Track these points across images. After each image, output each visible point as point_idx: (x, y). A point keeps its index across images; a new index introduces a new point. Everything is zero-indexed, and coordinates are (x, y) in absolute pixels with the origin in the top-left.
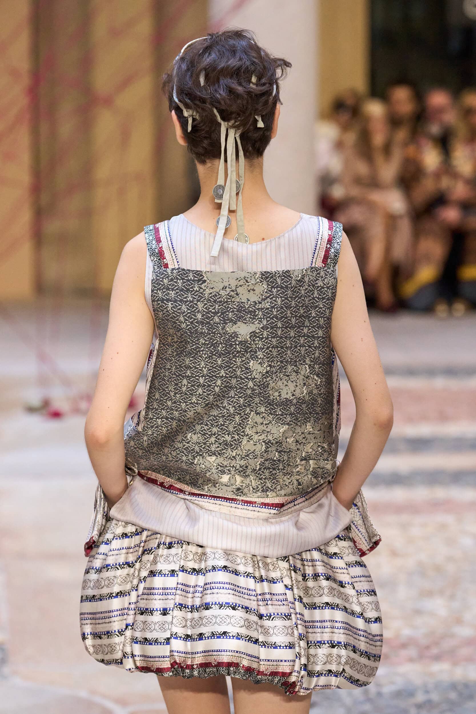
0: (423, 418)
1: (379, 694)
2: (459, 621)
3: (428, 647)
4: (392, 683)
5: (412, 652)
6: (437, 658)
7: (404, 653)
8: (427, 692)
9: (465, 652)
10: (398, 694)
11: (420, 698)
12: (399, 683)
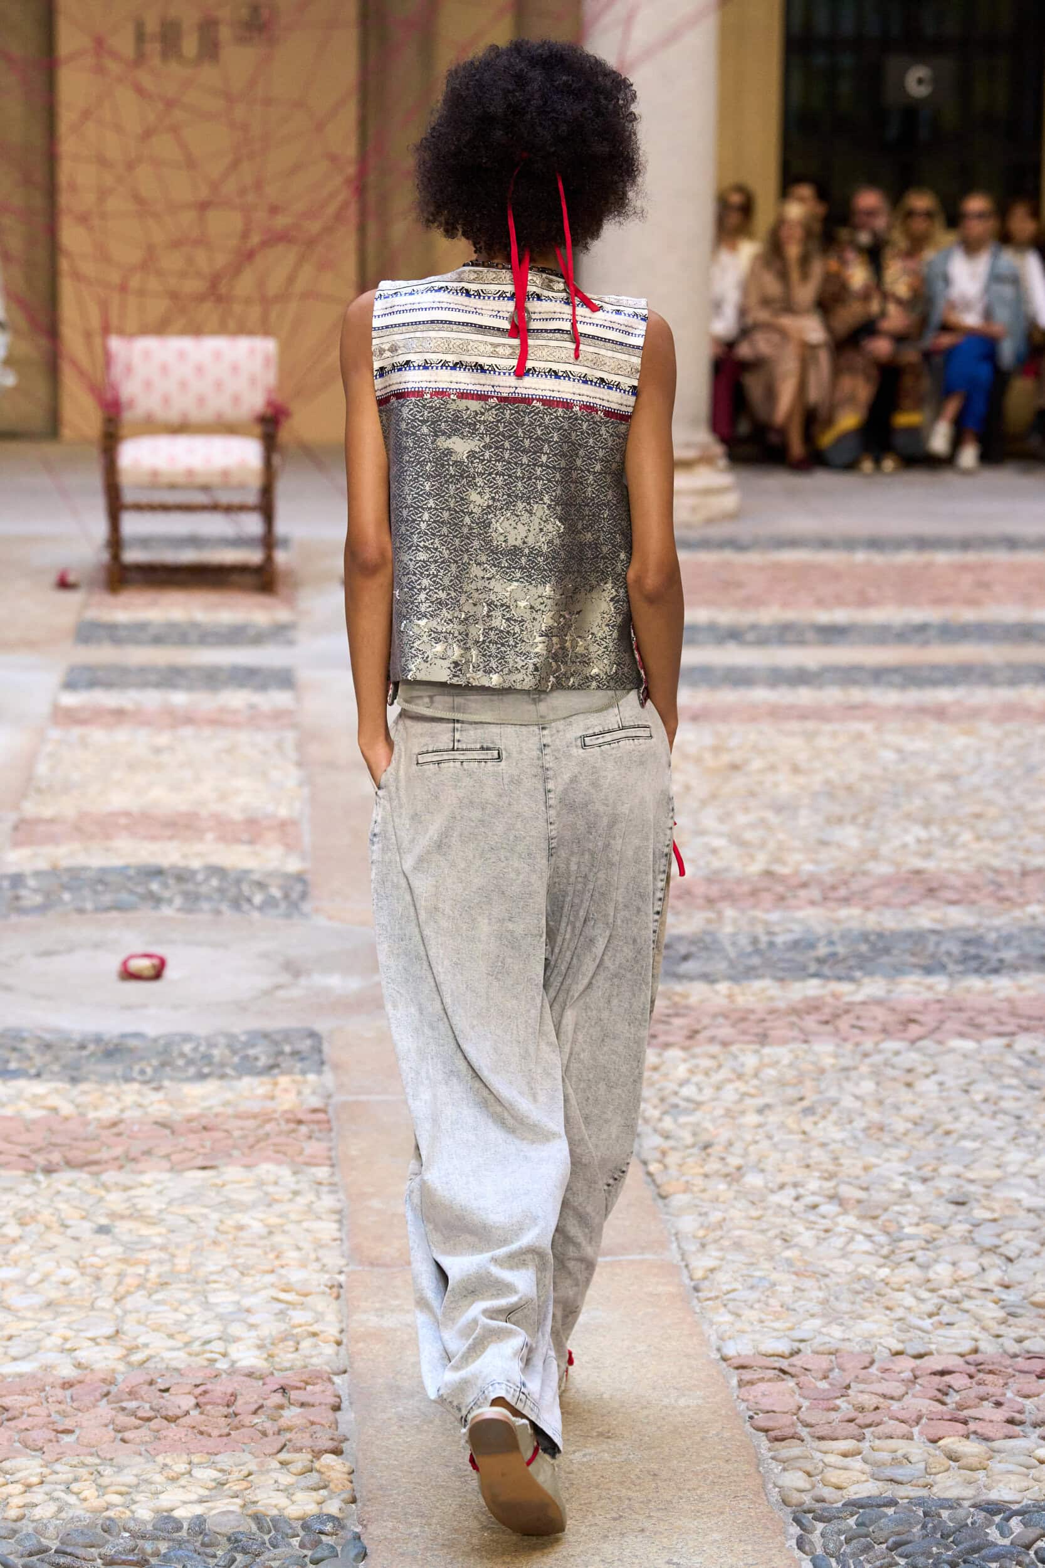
0: (839, 601)
1: (771, 944)
2: (875, 856)
3: (834, 888)
4: (791, 931)
5: (815, 893)
6: (846, 901)
7: (803, 893)
8: (832, 943)
9: (880, 893)
10: (795, 945)
11: (822, 950)
12: (797, 931)
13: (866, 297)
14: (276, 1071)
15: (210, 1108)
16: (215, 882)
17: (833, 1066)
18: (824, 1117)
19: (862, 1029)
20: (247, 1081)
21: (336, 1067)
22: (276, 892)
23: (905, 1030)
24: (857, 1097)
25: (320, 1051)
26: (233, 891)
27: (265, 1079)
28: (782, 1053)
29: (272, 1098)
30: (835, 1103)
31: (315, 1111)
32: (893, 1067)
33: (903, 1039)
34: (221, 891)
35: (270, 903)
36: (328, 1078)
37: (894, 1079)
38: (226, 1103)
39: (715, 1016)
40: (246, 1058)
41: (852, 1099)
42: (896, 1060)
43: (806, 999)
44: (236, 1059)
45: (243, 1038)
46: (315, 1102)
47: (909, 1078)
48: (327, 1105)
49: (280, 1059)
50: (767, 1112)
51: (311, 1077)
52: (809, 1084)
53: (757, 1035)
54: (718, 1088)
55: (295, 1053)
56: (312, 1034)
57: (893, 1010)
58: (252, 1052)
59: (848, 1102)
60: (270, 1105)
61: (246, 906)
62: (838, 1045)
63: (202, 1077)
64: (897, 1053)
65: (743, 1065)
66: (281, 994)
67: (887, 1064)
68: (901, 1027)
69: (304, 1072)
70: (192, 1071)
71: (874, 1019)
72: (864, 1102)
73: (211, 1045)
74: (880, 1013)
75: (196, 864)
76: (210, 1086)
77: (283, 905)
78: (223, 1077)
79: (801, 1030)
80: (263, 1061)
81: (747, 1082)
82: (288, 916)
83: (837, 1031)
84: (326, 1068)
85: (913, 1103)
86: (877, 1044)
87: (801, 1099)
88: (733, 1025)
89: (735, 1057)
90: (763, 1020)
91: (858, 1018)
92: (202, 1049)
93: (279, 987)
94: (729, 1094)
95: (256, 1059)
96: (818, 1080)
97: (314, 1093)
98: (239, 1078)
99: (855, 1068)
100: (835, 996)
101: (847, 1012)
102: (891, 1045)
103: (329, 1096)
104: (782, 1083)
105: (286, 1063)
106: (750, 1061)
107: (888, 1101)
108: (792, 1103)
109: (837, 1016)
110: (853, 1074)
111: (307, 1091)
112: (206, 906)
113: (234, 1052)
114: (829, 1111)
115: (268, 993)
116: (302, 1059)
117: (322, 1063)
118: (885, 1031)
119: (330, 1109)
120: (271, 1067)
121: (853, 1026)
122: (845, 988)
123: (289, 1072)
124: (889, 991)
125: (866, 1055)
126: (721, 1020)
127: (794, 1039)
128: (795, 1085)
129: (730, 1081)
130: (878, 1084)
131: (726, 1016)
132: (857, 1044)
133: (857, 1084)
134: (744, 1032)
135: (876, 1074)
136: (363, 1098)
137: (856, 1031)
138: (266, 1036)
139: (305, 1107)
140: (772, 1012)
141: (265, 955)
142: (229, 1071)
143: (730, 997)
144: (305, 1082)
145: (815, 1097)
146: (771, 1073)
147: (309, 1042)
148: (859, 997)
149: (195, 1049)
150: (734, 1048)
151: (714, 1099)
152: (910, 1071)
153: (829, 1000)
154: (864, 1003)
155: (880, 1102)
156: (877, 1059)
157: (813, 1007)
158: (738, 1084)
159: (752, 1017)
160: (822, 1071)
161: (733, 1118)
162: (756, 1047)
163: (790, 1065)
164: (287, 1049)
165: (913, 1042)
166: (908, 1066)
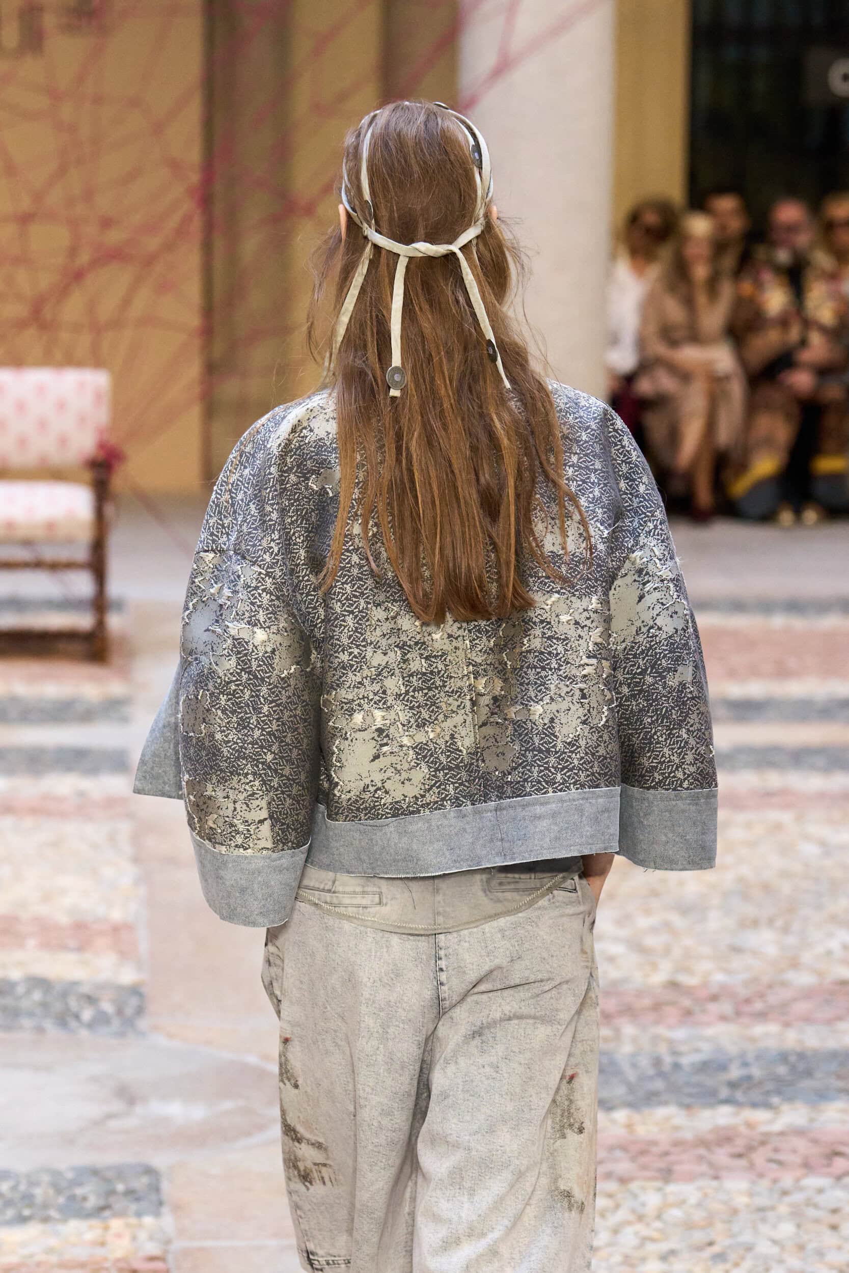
0: (754, 672)
1: (677, 1066)
2: (795, 964)
3: (748, 1001)
4: (697, 1050)
5: (726, 1007)
6: (762, 1016)
7: (713, 1007)
8: (745, 1064)
9: (802, 1007)
10: (704, 1067)
11: (735, 1073)
12: (706, 1051)
13: (784, 322)
14: (107, 1213)
15: (31, 1256)
16: (37, 996)
17: (747, 1206)
18: (737, 1265)
19: (780, 1163)
20: (74, 1226)
21: (177, 1208)
22: (107, 1007)
23: (829, 1165)
24: (775, 1242)
25: (157, 1190)
26: (58, 1006)
27: (94, 1222)
28: (690, 1192)
29: (103, 1244)
30: (749, 1248)
31: (152, 1259)
32: (816, 1206)
33: (828, 1175)
34: (44, 1005)
35: (101, 1019)
36: (167, 1221)
37: (817, 1221)
38: (50, 1251)
39: (611, 1148)
40: (72, 1198)
41: (769, 1243)
42: (819, 1199)
43: (716, 1130)
44: (61, 1200)
45: (70, 1175)
46: (152, 1248)
47: (834, 1219)
48: (166, 1252)
49: (112, 1200)
50: (672, 1259)
51: (148, 1220)
52: (719, 1226)
53: (660, 1170)
54: (616, 1231)
55: (130, 1193)
56: (149, 1171)
57: (815, 1141)
58: (79, 1191)
59: (764, 1248)
60: (99, 1252)
61: (73, 1024)
62: (753, 1183)
63: (22, 1220)
64: (820, 1191)
65: (643, 1205)
66: (113, 1124)
67: (809, 1203)
68: (825, 1162)
69: (139, 1214)
70: (10, 1213)
71: (794, 1151)
72: (783, 1248)
73: (33, 1184)
74: (801, 1145)
75: (15, 975)
76: (32, 1230)
77: (116, 1023)
78: (46, 1220)
79: (711, 1165)
80: (92, 1202)
81: (648, 1225)
82: (122, 1034)
83: (752, 1166)
84: (165, 1210)
85: (839, 1248)
86: (797, 1180)
87: (711, 1244)
88: (633, 1159)
89: (635, 1196)
90: (666, 1154)
91: (776, 1150)
92: (22, 1187)
93: (110, 1116)
94: (629, 1237)
95: (85, 1199)
96: (729, 1222)
97: (151, 1238)
98: (64, 1220)
99: (773, 1208)
100: (750, 1125)
101: (763, 1143)
102: (813, 1182)
103: (168, 1242)
104: (689, 1226)
105: (119, 1204)
106: (652, 1200)
107: (811, 1246)
108: (699, 1249)
109: (751, 1148)
110: (770, 1215)
111: (143, 1235)
112: (26, 1022)
113: (59, 1191)
114: (743, 1258)
115: (99, 1123)
116: (138, 1199)
117: (161, 1203)
118: (807, 1166)
119: (170, 1258)
120: (102, 1209)
121: (770, 1160)
122: (760, 1116)
123: (121, 1214)
124: (812, 1120)
125: (785, 1193)
126: (618, 1154)
127: (702, 1175)
128: (703, 1228)
129: (629, 1223)
130: (799, 1226)
131: (624, 1148)
132: (775, 1181)
133: (775, 1226)
134: (644, 1167)
135: (796, 1215)
136: (209, 1243)
137: (774, 1166)
138: (95, 1172)
139: (141, 1254)
140: (677, 1143)
141: (94, 1079)
142: (53, 1213)
143: (629, 1126)
144: (140, 1226)
145: (728, 1242)
146: (676, 1214)
147: (145, 1180)
148: (777, 1127)
149: (14, 1188)
150: (634, 1186)
151: (610, 1245)
152: (835, 1211)
153: (743, 1129)
154: (782, 1134)
155: (801, 1248)
156: (797, 1197)
157: (725, 1137)
158: (639, 1227)
159: (654, 1149)
160: (735, 1212)
161: (632, 1266)
162: (658, 1184)
163: (699, 1205)
164: (120, 1187)
165: (839, 1178)
166: (833, 1206)
